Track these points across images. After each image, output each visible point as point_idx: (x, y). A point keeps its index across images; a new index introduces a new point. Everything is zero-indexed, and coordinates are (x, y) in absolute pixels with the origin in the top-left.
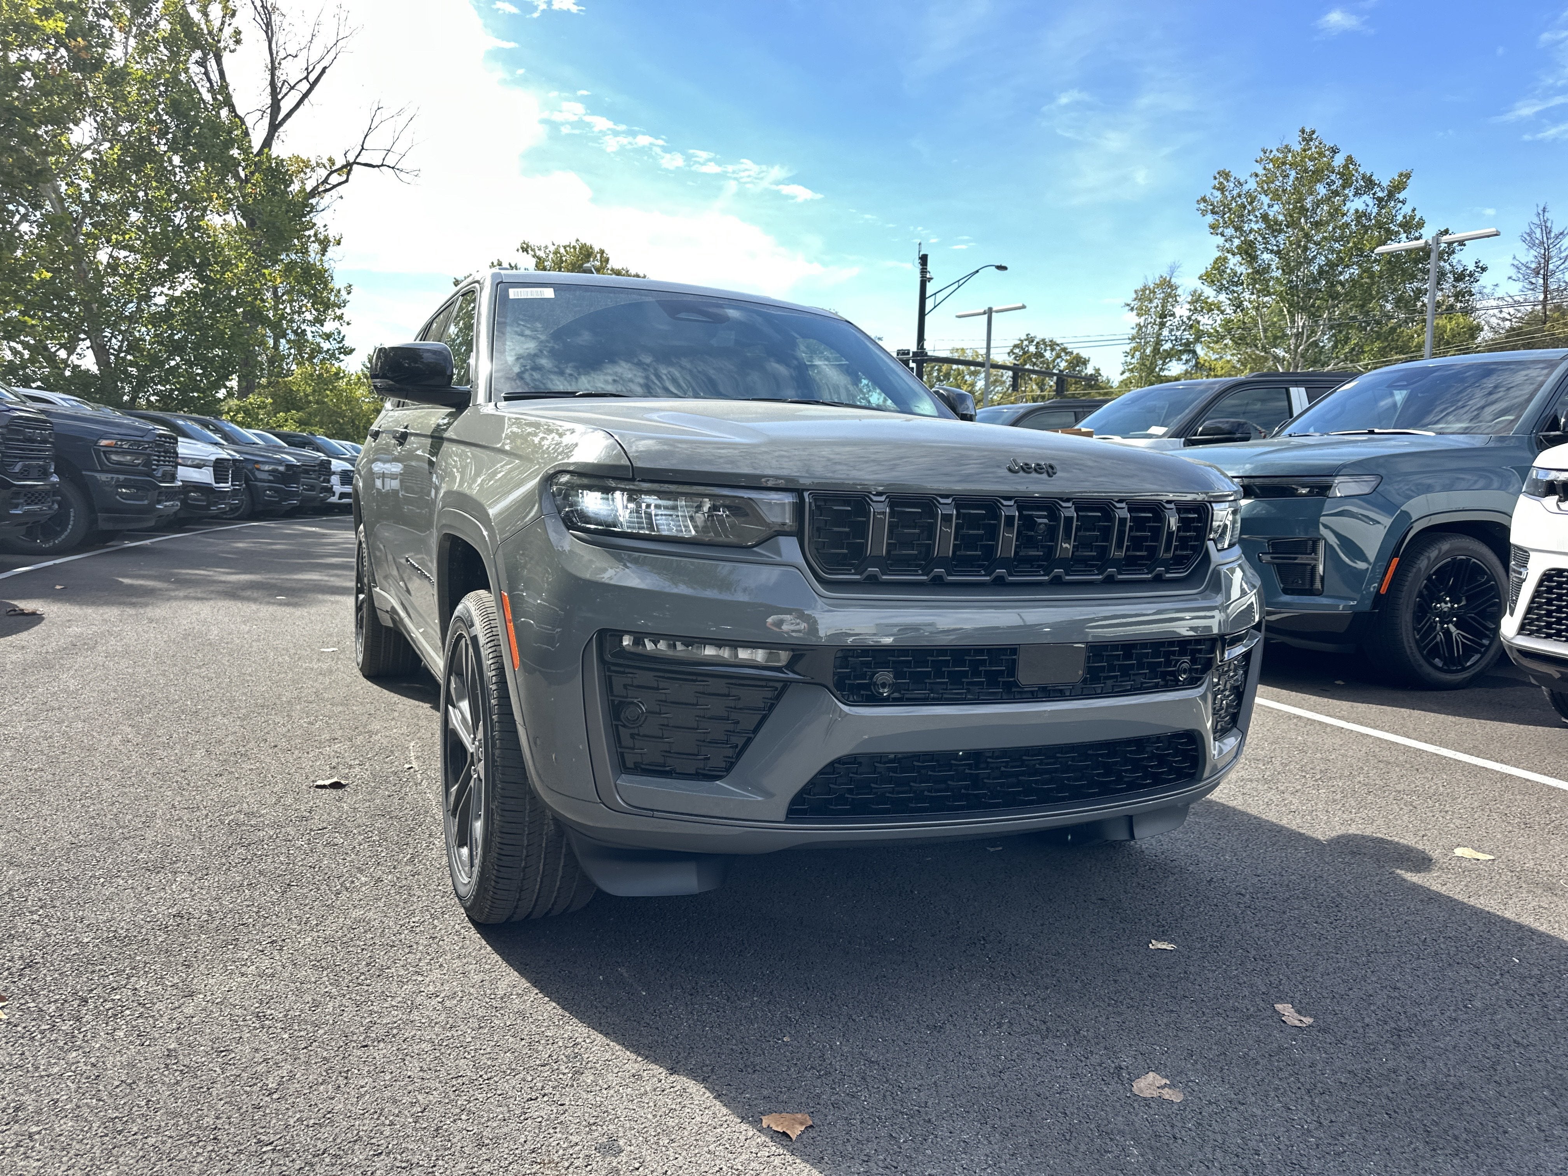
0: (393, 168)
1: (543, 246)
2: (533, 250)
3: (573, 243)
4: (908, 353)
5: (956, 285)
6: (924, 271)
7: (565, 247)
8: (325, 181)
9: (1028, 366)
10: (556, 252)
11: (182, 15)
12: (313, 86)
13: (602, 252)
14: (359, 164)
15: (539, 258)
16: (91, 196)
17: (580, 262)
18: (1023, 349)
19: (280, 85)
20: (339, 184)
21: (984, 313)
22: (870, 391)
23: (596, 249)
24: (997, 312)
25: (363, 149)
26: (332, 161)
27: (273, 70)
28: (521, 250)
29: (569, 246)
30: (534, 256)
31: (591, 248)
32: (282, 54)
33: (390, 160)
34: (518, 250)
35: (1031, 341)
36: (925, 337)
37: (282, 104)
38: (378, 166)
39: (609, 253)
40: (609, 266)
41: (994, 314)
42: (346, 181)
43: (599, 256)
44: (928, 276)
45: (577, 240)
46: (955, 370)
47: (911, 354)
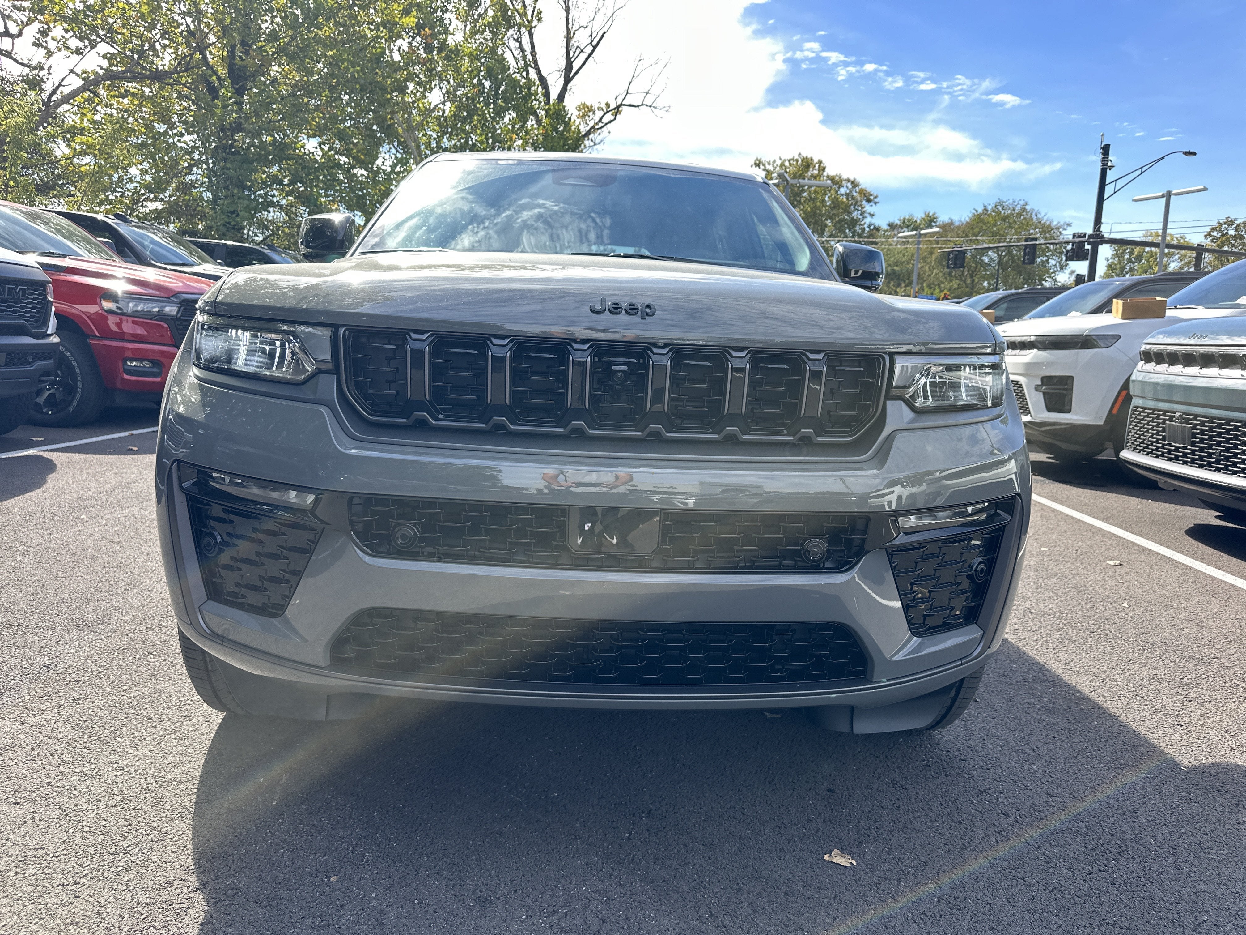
0: (650, 106)
1: (772, 161)
2: (764, 165)
3: (796, 157)
4: (1084, 236)
5: (1139, 172)
6: (1105, 160)
7: (789, 161)
8: (600, 120)
9: (1226, 248)
10: (782, 165)
11: (502, 4)
12: (595, 48)
13: (820, 162)
14: (624, 105)
15: (768, 171)
16: (437, 143)
17: (800, 172)
18: (1221, 232)
19: (574, 50)
20: (610, 122)
21: (1163, 196)
22: (1057, 271)
23: (816, 160)
24: (1176, 194)
25: (627, 93)
26: (608, 105)
27: (569, 38)
28: (754, 166)
29: (793, 159)
30: (764, 170)
31: (811, 160)
32: (576, 27)
33: (648, 101)
34: (752, 166)
35: (1232, 222)
36: (1103, 220)
37: (573, 64)
38: (638, 106)
39: (826, 163)
40: (825, 174)
41: (1172, 197)
42: (615, 119)
43: (817, 166)
44: (1109, 164)
45: (800, 154)
46: (1148, 252)
47: (1087, 237)
